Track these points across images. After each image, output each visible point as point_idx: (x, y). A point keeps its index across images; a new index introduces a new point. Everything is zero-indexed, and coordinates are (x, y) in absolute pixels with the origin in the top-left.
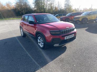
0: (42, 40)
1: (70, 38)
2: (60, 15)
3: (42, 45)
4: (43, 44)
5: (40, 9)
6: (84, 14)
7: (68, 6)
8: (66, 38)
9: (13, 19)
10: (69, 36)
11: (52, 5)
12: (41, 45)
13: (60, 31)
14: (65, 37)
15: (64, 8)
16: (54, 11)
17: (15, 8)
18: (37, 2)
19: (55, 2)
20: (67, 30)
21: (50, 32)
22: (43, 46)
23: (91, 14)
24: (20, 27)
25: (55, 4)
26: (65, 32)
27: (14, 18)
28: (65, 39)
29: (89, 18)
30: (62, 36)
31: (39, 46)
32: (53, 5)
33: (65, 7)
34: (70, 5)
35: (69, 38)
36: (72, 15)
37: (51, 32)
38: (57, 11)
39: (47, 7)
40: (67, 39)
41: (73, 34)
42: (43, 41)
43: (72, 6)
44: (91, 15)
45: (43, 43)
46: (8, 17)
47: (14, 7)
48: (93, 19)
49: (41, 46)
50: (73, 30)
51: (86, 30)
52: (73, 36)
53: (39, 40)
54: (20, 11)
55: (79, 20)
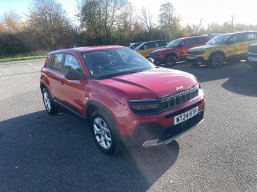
0: (105, 129)
1: (189, 118)
2: (150, 46)
3: (108, 143)
4: (110, 139)
5: (95, 29)
6: (213, 40)
7: (170, 19)
8: (178, 120)
9: (23, 59)
10: (186, 113)
11: (128, 19)
12: (104, 143)
13: (158, 101)
14: (175, 118)
15: (159, 24)
16: (134, 34)
17: (29, 30)
18: (88, 12)
19: (134, 9)
20: (180, 95)
21: (130, 104)
22: (109, 145)
23: (232, 40)
24: (42, 86)
25: (134, 16)
26: (172, 102)
27: (27, 56)
28: (175, 123)
29: (229, 52)
30: (167, 117)
31: (98, 144)
32: (129, 17)
33: (162, 21)
34: (173, 16)
35: (186, 119)
36: (183, 43)
37: (133, 106)
38: (140, 34)
39: (115, 23)
40: (180, 122)
41: (197, 107)
42: (108, 131)
43: (178, 21)
44: (232, 42)
45: (108, 136)
46: (9, 54)
47: (27, 25)
48: (239, 53)
49: (105, 147)
50: (196, 93)
51: (224, 86)
52: (197, 113)
53: (98, 127)
54: (43, 37)
55: (202, 58)
